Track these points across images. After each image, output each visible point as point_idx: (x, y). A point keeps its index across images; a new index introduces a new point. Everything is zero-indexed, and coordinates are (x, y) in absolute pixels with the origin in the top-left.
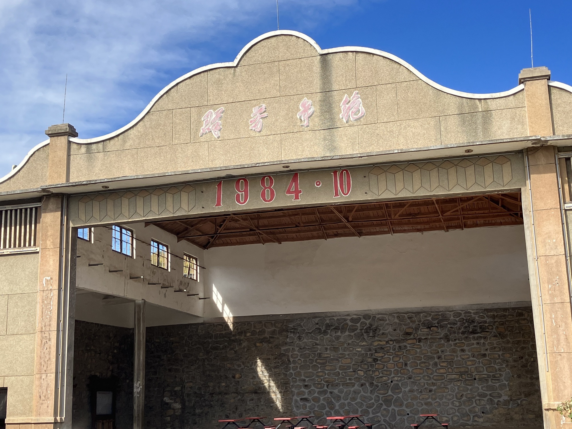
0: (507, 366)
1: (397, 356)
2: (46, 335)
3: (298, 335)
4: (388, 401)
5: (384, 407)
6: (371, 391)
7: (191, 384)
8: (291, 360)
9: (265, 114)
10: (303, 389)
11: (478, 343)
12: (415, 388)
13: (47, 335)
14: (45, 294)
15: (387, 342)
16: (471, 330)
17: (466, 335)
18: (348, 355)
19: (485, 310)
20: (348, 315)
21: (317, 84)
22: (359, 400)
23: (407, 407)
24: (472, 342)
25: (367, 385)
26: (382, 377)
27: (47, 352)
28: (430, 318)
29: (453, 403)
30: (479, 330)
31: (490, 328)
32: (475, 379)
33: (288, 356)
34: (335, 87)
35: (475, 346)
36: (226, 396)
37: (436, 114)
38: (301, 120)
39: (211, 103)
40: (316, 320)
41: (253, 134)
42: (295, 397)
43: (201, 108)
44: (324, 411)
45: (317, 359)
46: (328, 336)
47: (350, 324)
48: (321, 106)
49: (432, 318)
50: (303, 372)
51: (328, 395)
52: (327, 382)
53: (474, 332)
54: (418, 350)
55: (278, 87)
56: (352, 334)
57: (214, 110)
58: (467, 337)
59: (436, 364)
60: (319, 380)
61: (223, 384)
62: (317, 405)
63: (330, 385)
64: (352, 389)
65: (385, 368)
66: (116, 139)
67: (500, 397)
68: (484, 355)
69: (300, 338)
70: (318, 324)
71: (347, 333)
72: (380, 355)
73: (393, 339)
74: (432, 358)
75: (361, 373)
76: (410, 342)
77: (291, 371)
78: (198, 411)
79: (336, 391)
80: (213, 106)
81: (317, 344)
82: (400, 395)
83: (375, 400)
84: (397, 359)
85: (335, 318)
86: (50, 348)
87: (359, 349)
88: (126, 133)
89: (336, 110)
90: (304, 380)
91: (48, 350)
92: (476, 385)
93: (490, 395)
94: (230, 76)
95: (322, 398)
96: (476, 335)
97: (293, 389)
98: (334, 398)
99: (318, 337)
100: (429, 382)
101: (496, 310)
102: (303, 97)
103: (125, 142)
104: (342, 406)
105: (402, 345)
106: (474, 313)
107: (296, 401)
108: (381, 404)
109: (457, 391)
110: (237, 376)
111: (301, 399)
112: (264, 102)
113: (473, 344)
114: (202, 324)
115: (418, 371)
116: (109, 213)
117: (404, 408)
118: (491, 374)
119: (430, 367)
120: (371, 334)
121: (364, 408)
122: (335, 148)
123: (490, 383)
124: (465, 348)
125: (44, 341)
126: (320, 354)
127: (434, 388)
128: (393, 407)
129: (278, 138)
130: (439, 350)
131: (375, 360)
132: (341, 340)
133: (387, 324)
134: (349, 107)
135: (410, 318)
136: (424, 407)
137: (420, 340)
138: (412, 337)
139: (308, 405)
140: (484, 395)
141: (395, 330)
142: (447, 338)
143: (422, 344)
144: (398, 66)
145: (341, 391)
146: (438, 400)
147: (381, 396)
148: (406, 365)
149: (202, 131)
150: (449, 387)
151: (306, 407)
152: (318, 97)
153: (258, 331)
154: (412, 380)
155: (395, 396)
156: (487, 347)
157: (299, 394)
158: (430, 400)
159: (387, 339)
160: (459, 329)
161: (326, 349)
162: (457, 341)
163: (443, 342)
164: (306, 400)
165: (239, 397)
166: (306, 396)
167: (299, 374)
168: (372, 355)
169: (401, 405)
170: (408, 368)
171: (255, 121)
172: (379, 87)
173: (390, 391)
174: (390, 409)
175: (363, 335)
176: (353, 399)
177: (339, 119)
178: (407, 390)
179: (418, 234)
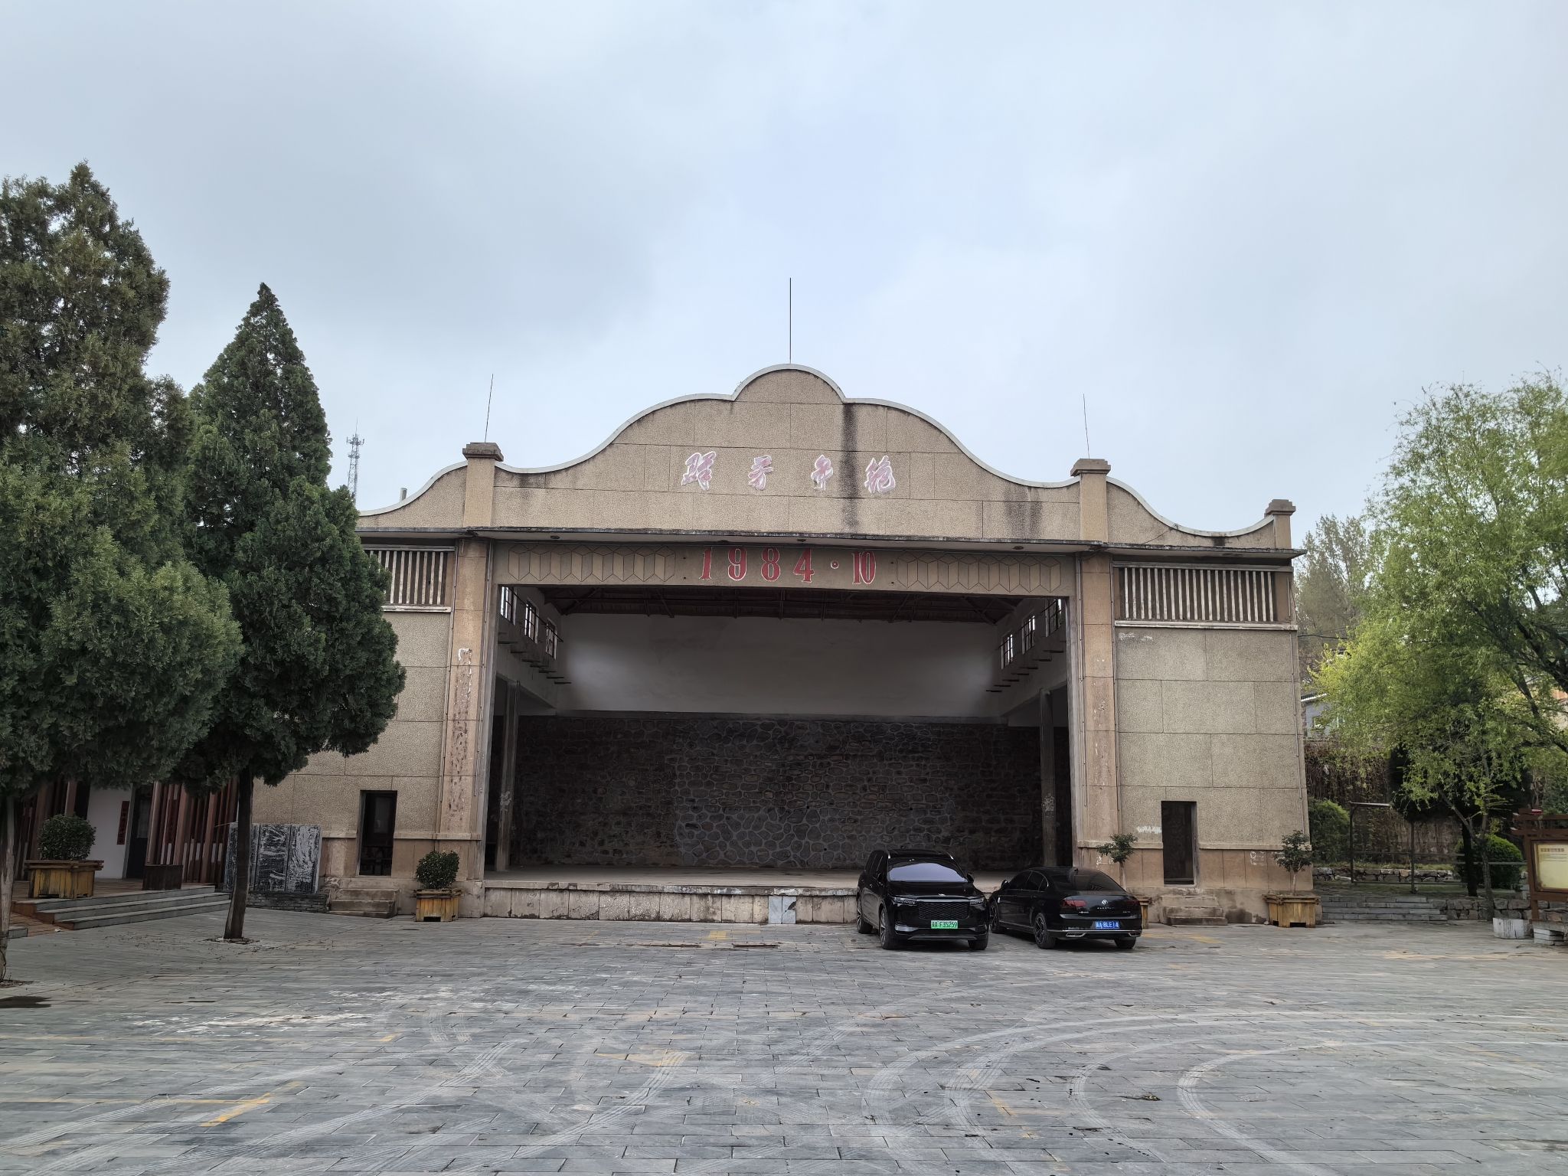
0: (950, 795)
1: (817, 775)
2: (460, 725)
3: (689, 740)
4: (800, 832)
5: (796, 839)
6: (781, 818)
7: (532, 798)
8: (678, 773)
9: (771, 469)
10: (690, 812)
11: (918, 765)
12: (837, 817)
13: (462, 724)
14: (460, 671)
15: (806, 757)
16: (910, 748)
17: (904, 754)
18: (755, 770)
19: (931, 724)
20: (758, 719)
21: (837, 440)
22: (763, 829)
23: (824, 841)
24: (911, 763)
25: (776, 809)
26: (796, 801)
27: (460, 747)
28: (861, 730)
29: (882, 837)
30: (920, 749)
31: (934, 747)
32: (911, 809)
33: (674, 768)
34: (860, 447)
35: (914, 768)
36: (582, 817)
37: (978, 498)
38: (816, 482)
39: (698, 444)
40: (715, 723)
41: (752, 492)
42: (679, 822)
43: (686, 448)
44: (717, 842)
45: (712, 775)
46: (730, 745)
47: (760, 730)
48: (841, 468)
49: (865, 730)
50: (692, 790)
51: (724, 821)
52: (723, 804)
53: (913, 751)
54: (845, 769)
55: (788, 437)
56: (762, 744)
57: (703, 454)
58: (905, 757)
59: (864, 789)
60: (714, 801)
61: (579, 801)
62: (708, 833)
63: (727, 809)
64: (756, 815)
65: (801, 790)
66: (564, 473)
67: (940, 833)
68: (925, 780)
69: (691, 745)
70: (717, 728)
71: (755, 742)
72: (796, 772)
73: (814, 753)
74: (862, 780)
75: (770, 795)
76: (835, 758)
77: (677, 788)
78: (540, 835)
79: (735, 817)
80: (702, 448)
81: (713, 754)
82: (818, 825)
83: (785, 830)
84: (817, 779)
85: (741, 722)
86: (466, 742)
87: (770, 764)
88: (579, 468)
89: (860, 476)
90: (693, 801)
91: (463, 744)
92: (912, 817)
93: (929, 830)
94: (726, 413)
95: (715, 825)
96: (916, 755)
97: (677, 812)
98: (731, 826)
99: (717, 745)
100: (856, 810)
101: (944, 725)
102: (820, 454)
103: (576, 478)
104: (741, 836)
105: (825, 761)
106: (916, 727)
107: (680, 827)
108: (793, 835)
109: (888, 822)
110: (600, 790)
111: (687, 825)
112: (769, 453)
113: (912, 766)
114: (553, 717)
115: (842, 795)
116: (553, 571)
117: (821, 841)
118: (931, 804)
119: (858, 791)
120: (787, 745)
121: (770, 839)
122: (857, 523)
123: (928, 815)
124: (902, 769)
125: (458, 733)
126: (717, 767)
127: (859, 818)
128: (807, 839)
129: (785, 500)
130: (871, 771)
131: (789, 779)
132: (747, 750)
133: (808, 734)
134: (876, 475)
135: (836, 728)
136: (846, 841)
137: (847, 757)
138: (838, 752)
139: (696, 833)
140: (919, 830)
141: (817, 742)
142: (881, 756)
143: (849, 762)
144: (938, 433)
145: (741, 817)
146: (863, 833)
147: (793, 825)
148: (828, 786)
149: (684, 479)
150: (879, 817)
151: (693, 836)
152: (839, 456)
153: (633, 732)
154: (834, 807)
155: (811, 826)
156: (928, 770)
157: (684, 818)
158: (854, 833)
159: (806, 753)
160: (897, 746)
161: (727, 760)
162: (893, 761)
163: (875, 761)
164: (694, 826)
165: (601, 819)
166: (694, 821)
167: (687, 793)
168: (785, 771)
169: (818, 837)
170: (830, 791)
171: (756, 475)
172: (913, 455)
173: (804, 819)
174: (803, 842)
175: (775, 745)
176: (756, 827)
177: (864, 488)
178: (826, 818)
179: (856, 621)
